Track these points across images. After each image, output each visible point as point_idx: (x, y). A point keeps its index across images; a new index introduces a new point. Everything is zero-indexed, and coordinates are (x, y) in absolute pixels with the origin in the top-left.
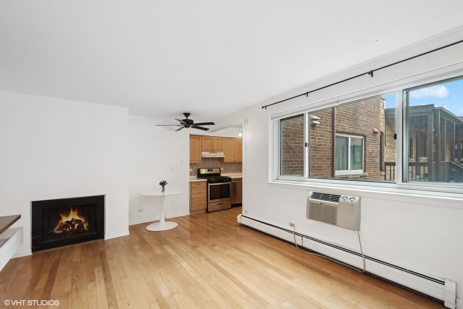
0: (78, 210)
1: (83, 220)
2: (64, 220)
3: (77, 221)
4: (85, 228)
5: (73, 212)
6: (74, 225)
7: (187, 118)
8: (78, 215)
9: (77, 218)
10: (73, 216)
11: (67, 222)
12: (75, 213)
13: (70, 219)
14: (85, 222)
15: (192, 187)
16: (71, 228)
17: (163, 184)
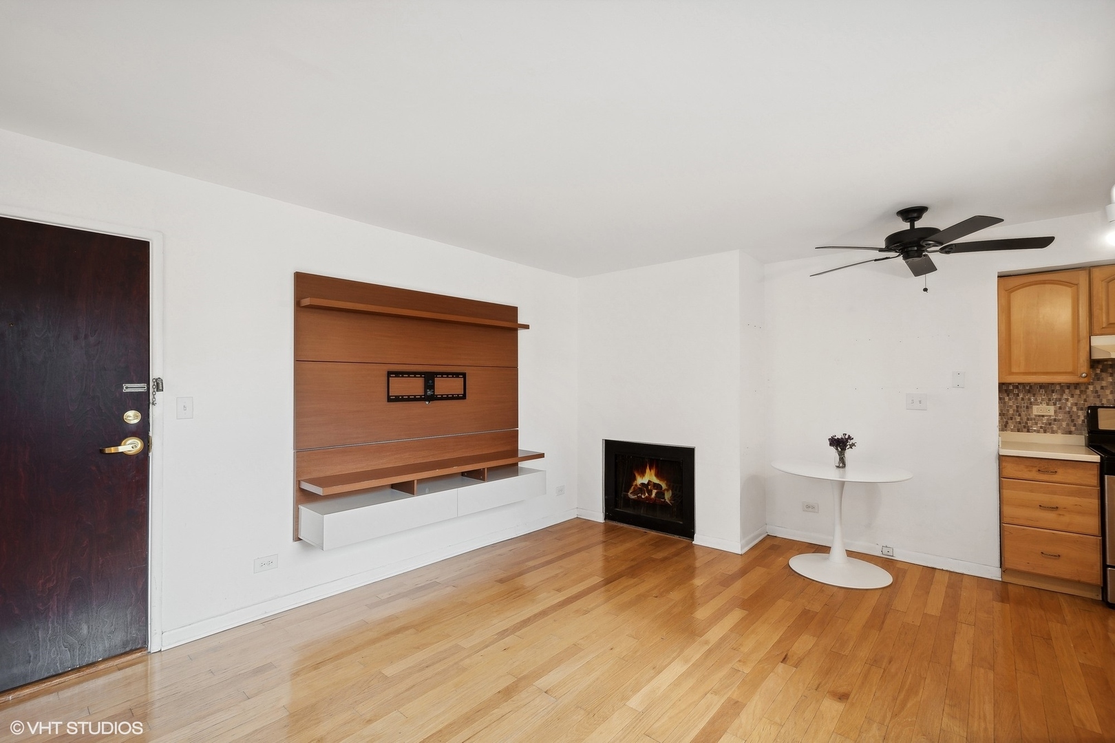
0: (657, 468)
1: (664, 486)
2: (640, 480)
3: (656, 486)
4: (667, 500)
5: (650, 470)
6: (651, 491)
7: (912, 225)
8: (657, 475)
9: (655, 480)
10: (649, 477)
11: (643, 484)
12: (653, 472)
13: (645, 481)
14: (668, 490)
15: (1005, 474)
16: (647, 495)
17: (840, 444)
